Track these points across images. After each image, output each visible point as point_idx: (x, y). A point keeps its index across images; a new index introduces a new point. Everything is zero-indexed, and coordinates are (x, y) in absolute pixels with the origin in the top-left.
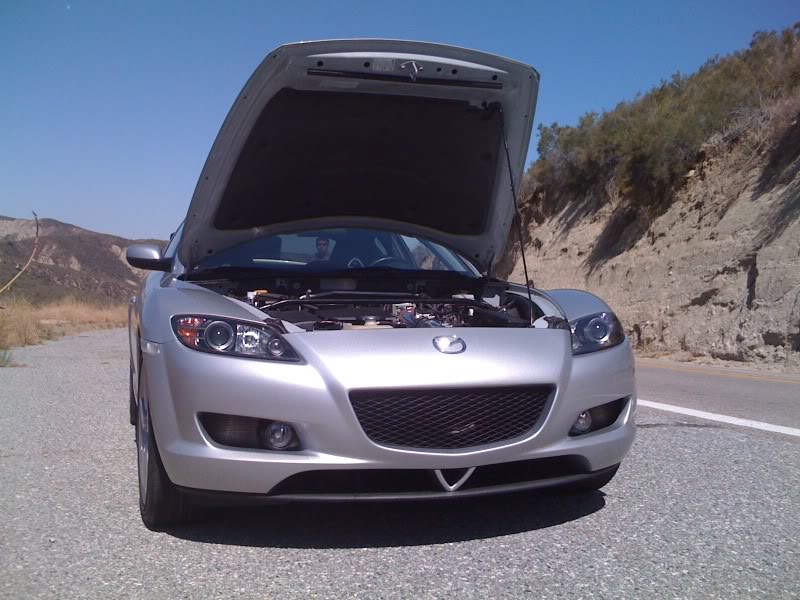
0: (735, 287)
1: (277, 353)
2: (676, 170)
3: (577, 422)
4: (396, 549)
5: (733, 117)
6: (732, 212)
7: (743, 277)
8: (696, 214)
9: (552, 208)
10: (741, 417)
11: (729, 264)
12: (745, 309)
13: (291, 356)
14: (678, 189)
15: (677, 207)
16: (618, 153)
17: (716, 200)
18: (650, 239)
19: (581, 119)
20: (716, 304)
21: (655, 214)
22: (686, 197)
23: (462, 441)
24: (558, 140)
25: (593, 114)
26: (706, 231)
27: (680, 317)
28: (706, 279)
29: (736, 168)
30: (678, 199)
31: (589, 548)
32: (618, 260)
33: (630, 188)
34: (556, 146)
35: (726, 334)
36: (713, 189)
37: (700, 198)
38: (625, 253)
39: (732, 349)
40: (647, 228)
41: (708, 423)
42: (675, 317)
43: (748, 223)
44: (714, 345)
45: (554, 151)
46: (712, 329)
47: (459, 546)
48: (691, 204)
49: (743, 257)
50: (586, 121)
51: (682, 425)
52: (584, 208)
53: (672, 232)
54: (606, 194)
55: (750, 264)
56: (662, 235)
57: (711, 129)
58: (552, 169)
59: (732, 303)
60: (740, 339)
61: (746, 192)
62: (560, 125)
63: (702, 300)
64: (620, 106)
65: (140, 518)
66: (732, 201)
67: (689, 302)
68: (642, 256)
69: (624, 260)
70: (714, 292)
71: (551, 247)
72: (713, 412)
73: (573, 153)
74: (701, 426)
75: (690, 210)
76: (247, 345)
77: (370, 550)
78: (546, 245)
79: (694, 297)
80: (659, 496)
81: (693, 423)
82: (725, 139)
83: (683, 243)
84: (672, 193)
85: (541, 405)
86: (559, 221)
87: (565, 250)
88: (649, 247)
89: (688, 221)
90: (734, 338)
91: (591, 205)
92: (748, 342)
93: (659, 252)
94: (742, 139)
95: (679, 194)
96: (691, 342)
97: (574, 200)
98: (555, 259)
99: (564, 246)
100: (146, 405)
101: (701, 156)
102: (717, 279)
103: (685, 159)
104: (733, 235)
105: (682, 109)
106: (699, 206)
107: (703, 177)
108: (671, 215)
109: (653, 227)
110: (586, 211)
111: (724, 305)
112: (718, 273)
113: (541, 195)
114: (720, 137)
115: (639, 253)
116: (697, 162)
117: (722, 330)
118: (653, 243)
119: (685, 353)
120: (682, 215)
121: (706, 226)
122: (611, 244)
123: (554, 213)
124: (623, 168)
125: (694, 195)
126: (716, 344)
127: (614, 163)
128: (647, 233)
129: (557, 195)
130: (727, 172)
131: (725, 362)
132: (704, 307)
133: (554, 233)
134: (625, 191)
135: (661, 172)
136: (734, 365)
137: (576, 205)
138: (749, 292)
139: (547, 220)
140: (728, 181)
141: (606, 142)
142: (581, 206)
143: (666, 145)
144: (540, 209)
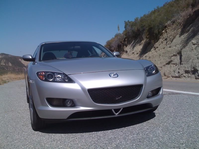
0: (177, 60)
1: (67, 80)
2: (160, 31)
3: (149, 94)
4: (102, 132)
5: (173, 16)
6: (174, 41)
7: (178, 57)
8: (165, 42)
9: (129, 43)
10: (185, 91)
11: (175, 54)
12: (180, 65)
13: (71, 81)
14: (160, 35)
15: (161, 40)
16: (145, 27)
17: (170, 38)
18: (154, 49)
19: (135, 19)
20: (172, 64)
21: (155, 43)
22: (162, 37)
23: (119, 101)
24: (130, 25)
25: (138, 18)
26: (169, 46)
27: (163, 68)
28: (169, 58)
29: (175, 29)
30: (161, 38)
31: (154, 128)
32: (147, 54)
33: (149, 36)
34: (129, 27)
35: (175, 71)
36: (169, 35)
37: (166, 38)
38: (148, 53)
39: (177, 75)
40: (153, 46)
41: (177, 93)
42: (162, 68)
43: (179, 43)
44: (172, 74)
45: (129, 28)
46: (172, 70)
47: (119, 130)
48: (164, 39)
49: (178, 52)
50: (136, 20)
51: (170, 94)
52: (137, 42)
53: (160, 47)
54: (142, 38)
55: (180, 53)
56: (157, 47)
57: (168, 20)
58: (129, 33)
59: (176, 63)
60: (179, 72)
61: (177, 35)
62: (130, 21)
63: (169, 63)
64: (144, 15)
65: (31, 128)
66: (174, 37)
67: (165, 64)
68: (153, 53)
69: (148, 55)
70: (171, 61)
71: (130, 52)
72: (177, 90)
73: (133, 28)
74: (175, 94)
75: (164, 41)
76: (58, 79)
77: (95, 132)
78: (128, 52)
79: (166, 63)
80: (169, 113)
81: (173, 93)
82: (171, 22)
83: (163, 49)
84: (159, 36)
85: (139, 90)
86: (131, 45)
87: (133, 53)
88: (154, 51)
89: (164, 44)
90: (177, 72)
91: (139, 41)
92: (181, 73)
93: (157, 52)
94: (176, 22)
95: (161, 37)
96: (167, 74)
97: (135, 40)
98: (131, 55)
99: (133, 52)
100: (31, 97)
101: (166, 27)
102: (172, 58)
103: (162, 28)
104: (175, 46)
105: (160, 15)
106: (166, 39)
107: (166, 32)
108: (159, 42)
109: (155, 46)
110: (138, 42)
111: (174, 64)
112: (172, 56)
113: (126, 39)
114: (170, 22)
115: (152, 52)
116: (165, 28)
117: (174, 70)
118: (155, 50)
119: (165, 77)
120: (162, 42)
121: (168, 44)
122: (145, 51)
123: (130, 44)
124: (146, 31)
125: (164, 37)
126: (173, 74)
127: (144, 30)
128: (153, 47)
129: (130, 39)
130: (172, 30)
131: (175, 78)
132: (169, 65)
133: (130, 49)
134: (147, 37)
135: (156, 31)
136: (178, 79)
137: (135, 41)
138: (180, 60)
139: (128, 46)
140: (173, 33)
141: (141, 24)
142: (136, 41)
143: (157, 24)
144: (126, 43)
